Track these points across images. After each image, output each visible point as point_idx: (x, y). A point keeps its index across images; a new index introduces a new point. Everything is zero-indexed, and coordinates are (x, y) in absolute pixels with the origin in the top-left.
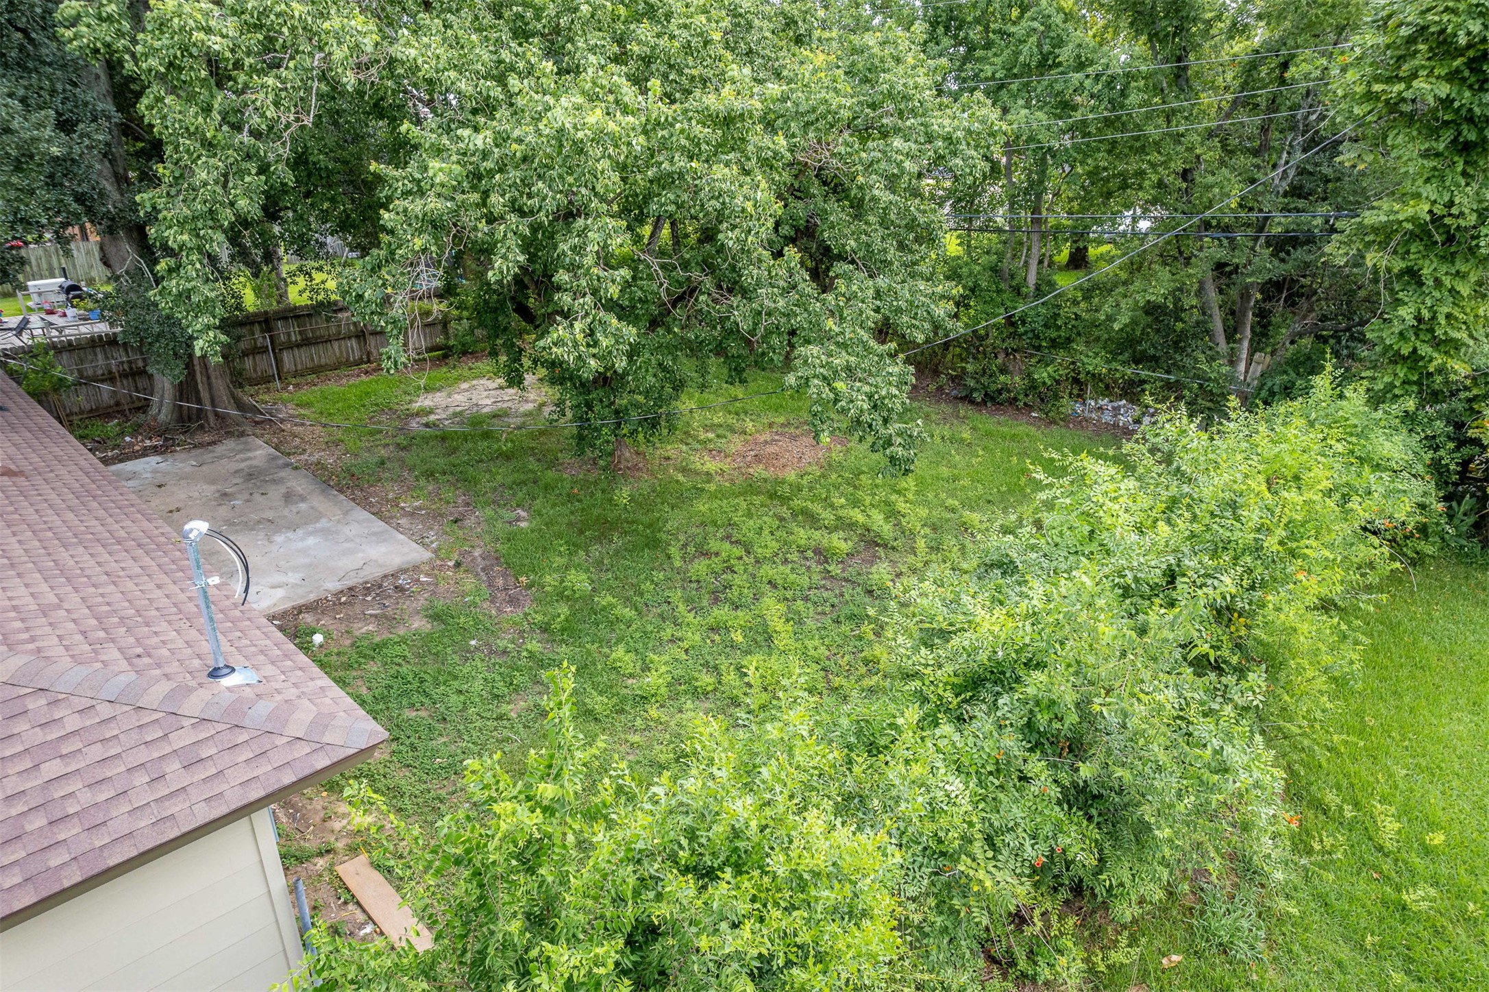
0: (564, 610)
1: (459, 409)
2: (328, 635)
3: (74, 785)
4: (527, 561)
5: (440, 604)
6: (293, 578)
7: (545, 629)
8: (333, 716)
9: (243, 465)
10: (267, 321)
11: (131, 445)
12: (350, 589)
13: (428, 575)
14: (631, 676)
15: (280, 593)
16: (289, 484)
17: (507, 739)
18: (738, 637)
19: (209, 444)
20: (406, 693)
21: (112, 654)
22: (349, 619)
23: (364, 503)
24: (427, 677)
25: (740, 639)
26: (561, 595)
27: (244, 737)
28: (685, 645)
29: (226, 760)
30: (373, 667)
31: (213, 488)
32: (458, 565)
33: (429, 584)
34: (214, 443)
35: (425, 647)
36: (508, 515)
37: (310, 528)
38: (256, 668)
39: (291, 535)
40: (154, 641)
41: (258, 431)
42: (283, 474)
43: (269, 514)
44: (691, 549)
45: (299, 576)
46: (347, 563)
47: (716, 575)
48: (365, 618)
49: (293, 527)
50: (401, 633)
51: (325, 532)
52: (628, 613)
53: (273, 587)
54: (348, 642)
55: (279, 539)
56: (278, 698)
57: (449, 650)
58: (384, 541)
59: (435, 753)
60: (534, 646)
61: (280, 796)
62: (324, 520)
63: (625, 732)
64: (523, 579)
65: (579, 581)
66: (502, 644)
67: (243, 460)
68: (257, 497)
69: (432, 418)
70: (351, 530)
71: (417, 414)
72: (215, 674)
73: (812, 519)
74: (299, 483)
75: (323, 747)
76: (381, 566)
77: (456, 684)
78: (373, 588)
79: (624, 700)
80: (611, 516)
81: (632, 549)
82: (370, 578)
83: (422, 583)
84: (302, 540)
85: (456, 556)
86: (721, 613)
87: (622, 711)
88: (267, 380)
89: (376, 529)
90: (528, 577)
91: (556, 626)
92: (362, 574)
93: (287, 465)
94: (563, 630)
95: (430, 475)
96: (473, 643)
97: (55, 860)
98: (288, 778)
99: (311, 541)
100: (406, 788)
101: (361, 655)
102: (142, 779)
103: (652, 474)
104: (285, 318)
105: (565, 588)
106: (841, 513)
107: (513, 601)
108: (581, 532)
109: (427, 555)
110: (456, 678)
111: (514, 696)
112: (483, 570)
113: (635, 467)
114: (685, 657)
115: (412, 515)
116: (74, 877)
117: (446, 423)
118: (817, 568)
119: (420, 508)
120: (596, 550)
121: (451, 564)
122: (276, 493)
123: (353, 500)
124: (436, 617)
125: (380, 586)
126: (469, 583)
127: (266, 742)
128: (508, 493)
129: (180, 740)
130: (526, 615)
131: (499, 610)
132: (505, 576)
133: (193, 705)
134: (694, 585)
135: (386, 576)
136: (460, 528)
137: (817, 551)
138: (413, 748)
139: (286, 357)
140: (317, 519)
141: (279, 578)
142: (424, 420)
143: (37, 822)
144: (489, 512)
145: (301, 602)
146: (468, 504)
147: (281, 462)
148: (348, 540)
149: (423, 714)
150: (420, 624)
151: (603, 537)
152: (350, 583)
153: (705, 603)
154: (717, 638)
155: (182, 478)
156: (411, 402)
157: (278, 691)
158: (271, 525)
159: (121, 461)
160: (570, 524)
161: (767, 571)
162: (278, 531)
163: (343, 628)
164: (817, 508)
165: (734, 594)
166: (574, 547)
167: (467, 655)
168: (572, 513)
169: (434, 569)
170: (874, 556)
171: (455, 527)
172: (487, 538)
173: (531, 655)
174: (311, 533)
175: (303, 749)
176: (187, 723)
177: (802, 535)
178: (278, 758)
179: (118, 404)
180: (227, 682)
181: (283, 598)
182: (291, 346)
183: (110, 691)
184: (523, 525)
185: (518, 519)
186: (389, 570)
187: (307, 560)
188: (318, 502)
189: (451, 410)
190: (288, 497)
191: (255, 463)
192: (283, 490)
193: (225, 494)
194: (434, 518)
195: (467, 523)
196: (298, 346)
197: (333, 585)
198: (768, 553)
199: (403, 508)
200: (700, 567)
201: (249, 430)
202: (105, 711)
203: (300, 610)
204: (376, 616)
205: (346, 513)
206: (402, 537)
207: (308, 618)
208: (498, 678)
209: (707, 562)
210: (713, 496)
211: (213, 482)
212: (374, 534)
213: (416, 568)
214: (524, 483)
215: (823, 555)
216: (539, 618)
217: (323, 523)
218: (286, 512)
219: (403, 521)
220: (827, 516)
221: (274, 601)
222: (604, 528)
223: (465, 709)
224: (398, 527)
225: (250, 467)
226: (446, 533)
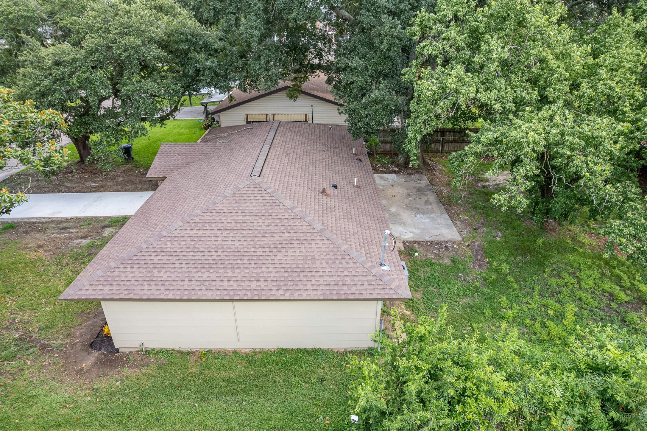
0: (494, 276)
1: (499, 182)
2: (419, 254)
3: (348, 279)
4: (492, 254)
5: (456, 257)
6: (417, 231)
7: (485, 280)
8: (402, 287)
9: (418, 185)
10: (443, 132)
11: (389, 168)
12: (432, 241)
13: (457, 246)
14: (505, 308)
15: (412, 235)
16: (429, 197)
17: (455, 309)
18: (551, 313)
19: (411, 174)
20: (432, 282)
21: (363, 251)
22: (428, 251)
23: (448, 212)
24: (441, 279)
25: (552, 314)
26: (497, 270)
27: (381, 283)
28: (530, 306)
29: (376, 287)
30: (428, 269)
31: (407, 191)
32: (469, 245)
33: (456, 249)
34: (412, 174)
35: (446, 270)
36: (494, 233)
37: (429, 216)
38: (390, 267)
39: (422, 216)
40: (372, 250)
41: (427, 173)
42: (429, 193)
43: (419, 206)
44: (555, 272)
45: (419, 231)
46: (435, 232)
47: (559, 286)
48: (432, 253)
49: (424, 213)
50: (441, 262)
51: (433, 219)
52: (516, 286)
53: (411, 232)
54: (424, 259)
55: (418, 216)
56: (392, 277)
57: (452, 274)
58: (449, 228)
59: (433, 303)
60: (478, 284)
61: (384, 300)
62: (434, 214)
63: (492, 325)
64: (487, 259)
65: (505, 268)
66: (468, 279)
67: (418, 183)
68: (417, 198)
69: (487, 184)
70: (440, 221)
71: (482, 181)
72: (381, 265)
73: (618, 280)
74: (432, 197)
75: (396, 293)
76: (444, 237)
77: (448, 285)
78: (438, 243)
79: (497, 315)
80: (532, 247)
81: (533, 263)
82: (439, 240)
83: (454, 248)
84: (425, 219)
85: (469, 242)
86: (550, 301)
87: (495, 318)
88: (437, 152)
89: (448, 223)
90: (489, 259)
91: (489, 280)
92: (438, 237)
93: (431, 190)
94: (491, 283)
95: (475, 208)
96: (460, 274)
97: (342, 292)
98: (387, 297)
99: (427, 220)
100: (421, 309)
101: (426, 264)
102: (360, 283)
103: (559, 235)
104: (450, 132)
105: (499, 269)
106: (636, 283)
107: (480, 266)
108: (517, 249)
109: (460, 239)
110: (449, 283)
111: (464, 297)
112: (476, 250)
113: (554, 230)
114: (527, 310)
115: (462, 222)
116: (343, 298)
117: (491, 187)
118: (605, 301)
119: (466, 220)
120: (519, 258)
121: (466, 244)
122: (424, 199)
123: (446, 209)
124: (453, 261)
125: (441, 244)
126: (469, 253)
127: (385, 286)
128: (498, 225)
129: (370, 278)
130: (481, 272)
131: (474, 267)
132: (482, 255)
133: (374, 271)
134: (548, 287)
135: (444, 241)
136: (476, 232)
137: (611, 295)
138: (428, 299)
139: (446, 145)
140: (432, 213)
141: (413, 230)
142: (484, 184)
143: (341, 283)
144: (488, 230)
145: (417, 240)
146: (483, 224)
147: (429, 188)
148: (438, 224)
149: (435, 290)
150: (447, 261)
151: (523, 255)
152: (433, 239)
153: (547, 295)
154: (543, 309)
155: (399, 185)
156: (482, 174)
157: (393, 275)
158: (418, 211)
159: (385, 173)
160: (515, 245)
161: (581, 294)
162: (419, 213)
163: (425, 253)
164: (625, 277)
165: (561, 296)
166: (511, 254)
167: (457, 277)
168: (518, 241)
169: (460, 244)
170: (640, 308)
171: (474, 231)
172: (483, 239)
173: (476, 287)
174: (429, 218)
175: (392, 292)
176: (372, 275)
177: (607, 285)
178: (386, 291)
179: (390, 151)
180: (383, 268)
181: (412, 237)
182: (449, 142)
183: (360, 261)
184: (498, 239)
185: (498, 236)
186: (446, 240)
187: (423, 227)
188: (435, 207)
189: (495, 182)
190: (427, 202)
191: (422, 185)
192: (426, 199)
193: (409, 195)
194: (469, 225)
195: (479, 231)
196: (451, 142)
197: (427, 238)
198: (587, 287)
199: (460, 218)
200: (553, 281)
201: (424, 172)
202: (358, 265)
203: (415, 242)
204: (435, 253)
205: (442, 214)
206: (455, 229)
207: (416, 246)
208: (462, 289)
209: (558, 280)
210: (579, 254)
211: (407, 189)
212: (447, 225)
213: (455, 242)
214: (506, 222)
215: (612, 296)
216: (485, 275)
217: (433, 215)
218: (424, 207)
219: (458, 223)
220: (627, 282)
221: (409, 237)
222: (526, 251)
223: (447, 294)
224: (455, 225)
225: (420, 187)
226: (470, 233)
